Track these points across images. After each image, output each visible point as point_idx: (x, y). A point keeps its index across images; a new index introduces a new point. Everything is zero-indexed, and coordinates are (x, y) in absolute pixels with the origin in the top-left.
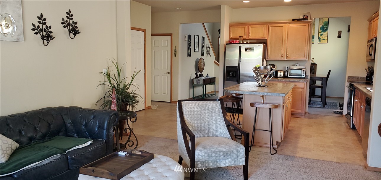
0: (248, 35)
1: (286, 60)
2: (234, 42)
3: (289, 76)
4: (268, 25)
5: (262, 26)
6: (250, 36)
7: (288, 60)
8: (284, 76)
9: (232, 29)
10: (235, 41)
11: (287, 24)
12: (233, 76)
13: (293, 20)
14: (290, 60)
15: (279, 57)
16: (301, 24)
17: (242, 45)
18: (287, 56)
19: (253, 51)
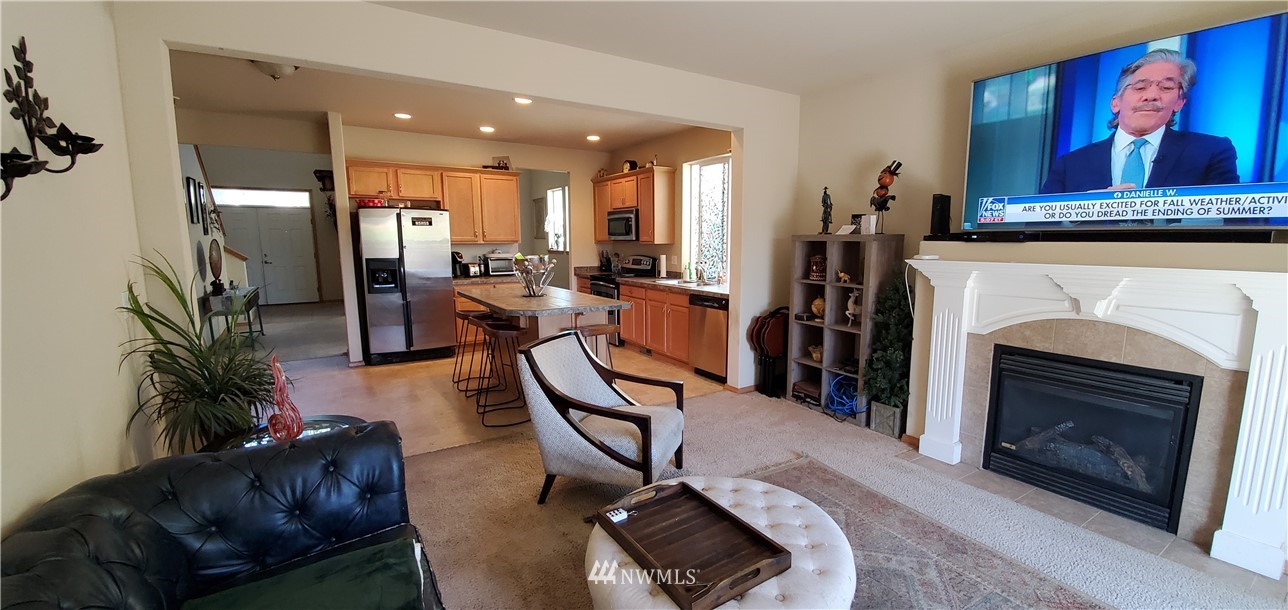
0: (398, 191)
1: (482, 242)
2: (374, 203)
3: (491, 274)
4: (440, 172)
5: (428, 172)
6: (401, 192)
7: (486, 242)
8: (486, 274)
9: (352, 173)
10: (376, 201)
11: (478, 175)
12: (386, 281)
13: (484, 167)
14: (488, 243)
15: (470, 237)
16: (504, 177)
17: (403, 212)
18: (484, 236)
19: (430, 224)
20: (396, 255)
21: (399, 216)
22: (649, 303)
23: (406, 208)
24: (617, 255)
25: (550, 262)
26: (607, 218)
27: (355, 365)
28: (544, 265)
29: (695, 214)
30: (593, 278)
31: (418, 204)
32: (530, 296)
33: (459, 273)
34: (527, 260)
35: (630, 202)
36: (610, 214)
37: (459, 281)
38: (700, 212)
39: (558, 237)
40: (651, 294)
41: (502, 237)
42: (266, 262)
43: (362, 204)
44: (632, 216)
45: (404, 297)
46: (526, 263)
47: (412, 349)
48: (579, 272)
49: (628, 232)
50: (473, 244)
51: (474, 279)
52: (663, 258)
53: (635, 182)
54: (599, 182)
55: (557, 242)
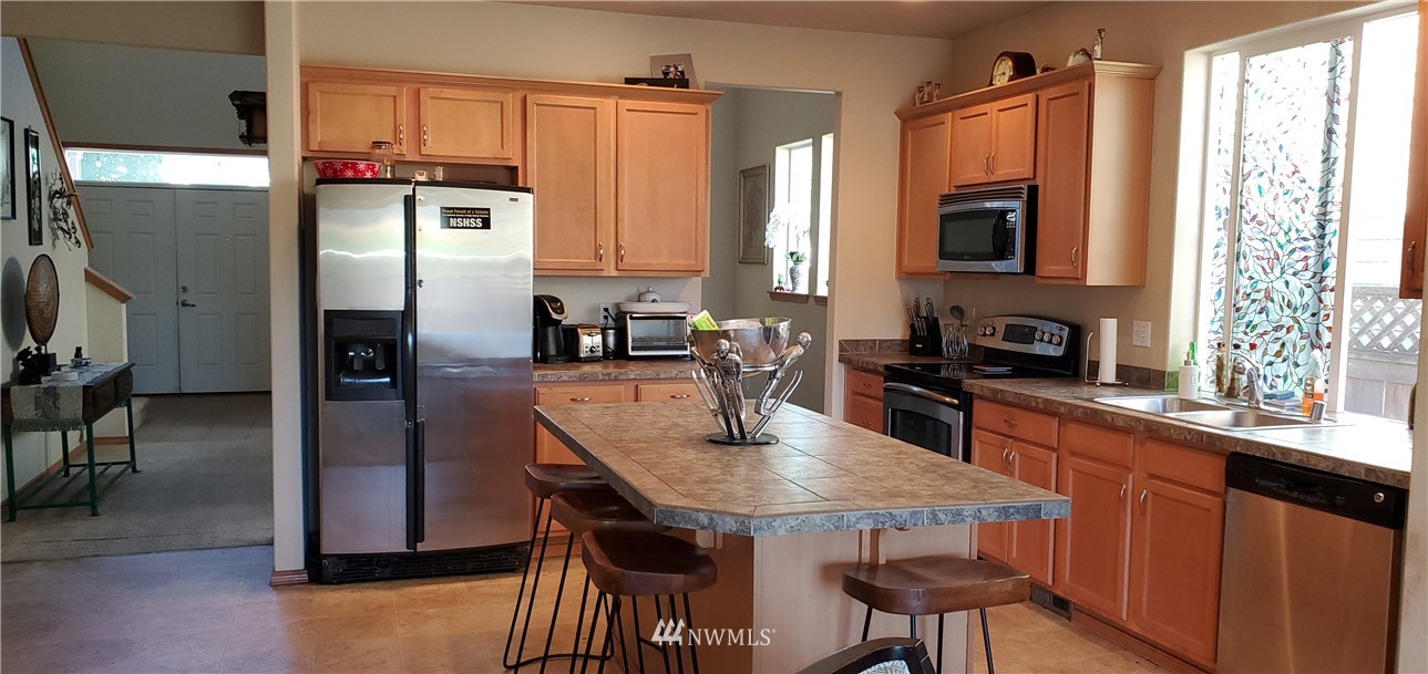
0: (419, 142)
1: (614, 273)
2: (356, 171)
3: (631, 353)
4: (520, 94)
5: (492, 96)
6: (429, 144)
7: (622, 273)
8: (618, 353)
9: (317, 100)
10: (362, 166)
11: (610, 103)
12: (370, 369)
13: (628, 81)
14: (626, 275)
15: (584, 260)
16: (675, 106)
17: (421, 193)
18: (619, 258)
19: (486, 224)
20: (397, 303)
21: (410, 204)
22: (1071, 462)
23: (432, 183)
24: (957, 311)
25: (793, 341)
26: (936, 212)
27: (286, 578)
28: (776, 348)
29: (1219, 198)
30: (892, 373)
31: (464, 175)
32: (729, 441)
33: (552, 350)
34: (725, 334)
35: (1014, 167)
36: (946, 199)
37: (551, 373)
38: (1236, 193)
39: (798, 261)
40: (1076, 435)
41: (663, 261)
42: (184, 304)
43: (330, 173)
44: (1016, 204)
45: (411, 409)
46: (725, 344)
47: (421, 547)
48: (853, 354)
49: (1002, 250)
50: (592, 276)
51: (587, 368)
52: (1110, 327)
53: (1030, 110)
54: (917, 116)
55: (792, 272)
